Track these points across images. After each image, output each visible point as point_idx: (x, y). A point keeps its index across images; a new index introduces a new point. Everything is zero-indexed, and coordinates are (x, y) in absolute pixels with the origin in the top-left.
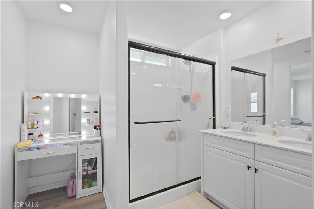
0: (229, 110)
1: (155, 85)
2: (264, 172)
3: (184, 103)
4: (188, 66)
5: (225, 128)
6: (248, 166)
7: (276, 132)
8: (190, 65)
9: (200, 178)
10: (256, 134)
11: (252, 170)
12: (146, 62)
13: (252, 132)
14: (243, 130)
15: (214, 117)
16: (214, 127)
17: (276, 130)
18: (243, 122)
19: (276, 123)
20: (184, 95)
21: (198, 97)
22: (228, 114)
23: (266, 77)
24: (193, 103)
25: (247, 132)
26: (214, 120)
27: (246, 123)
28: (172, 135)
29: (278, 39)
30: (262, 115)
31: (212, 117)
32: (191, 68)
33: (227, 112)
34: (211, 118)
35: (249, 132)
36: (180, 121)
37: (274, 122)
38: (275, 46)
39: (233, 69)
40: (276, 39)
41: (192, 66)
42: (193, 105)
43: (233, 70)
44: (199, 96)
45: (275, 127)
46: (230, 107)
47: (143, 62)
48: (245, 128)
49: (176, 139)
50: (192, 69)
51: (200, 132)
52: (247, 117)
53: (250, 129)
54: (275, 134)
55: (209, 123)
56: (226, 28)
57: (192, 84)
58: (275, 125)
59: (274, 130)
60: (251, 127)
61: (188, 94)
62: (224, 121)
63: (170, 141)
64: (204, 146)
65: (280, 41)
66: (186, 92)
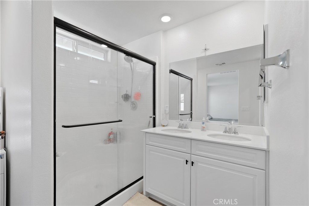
0: (168, 109)
1: (91, 81)
2: (199, 164)
3: (124, 102)
4: (129, 64)
5: (164, 126)
6: (186, 160)
7: (204, 127)
8: (131, 63)
9: (142, 178)
10: (189, 130)
11: (189, 163)
12: (79, 52)
13: (186, 128)
14: (179, 127)
15: (154, 116)
16: (154, 126)
17: (204, 125)
18: (180, 120)
19: (205, 120)
20: (125, 93)
21: (138, 96)
22: (167, 113)
23: (193, 81)
24: (133, 102)
25: (183, 128)
26: (154, 119)
27: (182, 120)
28: (112, 136)
29: (205, 49)
30: (190, 113)
31: (153, 116)
32: (132, 66)
33: (165, 111)
34: (151, 117)
35: (184, 128)
36: (121, 121)
37: (203, 119)
38: (203, 55)
39: (172, 71)
40: (204, 49)
41: (133, 65)
42: (134, 104)
43: (171, 73)
44: (140, 95)
45: (203, 123)
46: (168, 106)
47: (75, 51)
48: (181, 125)
49: (117, 141)
50: (133, 68)
51: (142, 131)
52: (180, 115)
53: (185, 125)
54: (203, 129)
55: (150, 122)
56: (165, 31)
57: (132, 82)
58: (203, 122)
59: (203, 126)
60: (186, 124)
61: (129, 93)
62: (163, 120)
63: (109, 143)
64: (146, 145)
65: (207, 51)
66: (127, 91)
